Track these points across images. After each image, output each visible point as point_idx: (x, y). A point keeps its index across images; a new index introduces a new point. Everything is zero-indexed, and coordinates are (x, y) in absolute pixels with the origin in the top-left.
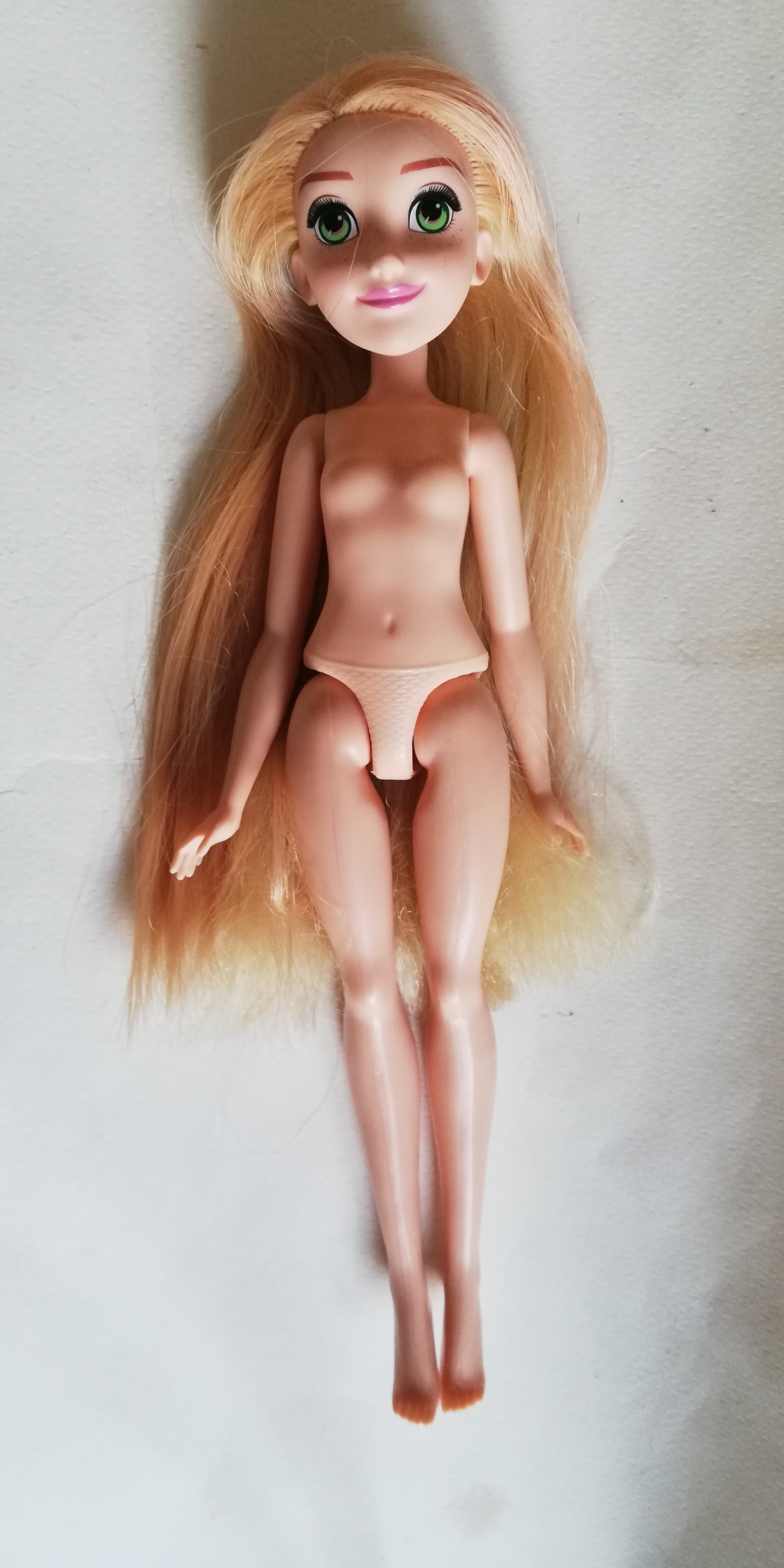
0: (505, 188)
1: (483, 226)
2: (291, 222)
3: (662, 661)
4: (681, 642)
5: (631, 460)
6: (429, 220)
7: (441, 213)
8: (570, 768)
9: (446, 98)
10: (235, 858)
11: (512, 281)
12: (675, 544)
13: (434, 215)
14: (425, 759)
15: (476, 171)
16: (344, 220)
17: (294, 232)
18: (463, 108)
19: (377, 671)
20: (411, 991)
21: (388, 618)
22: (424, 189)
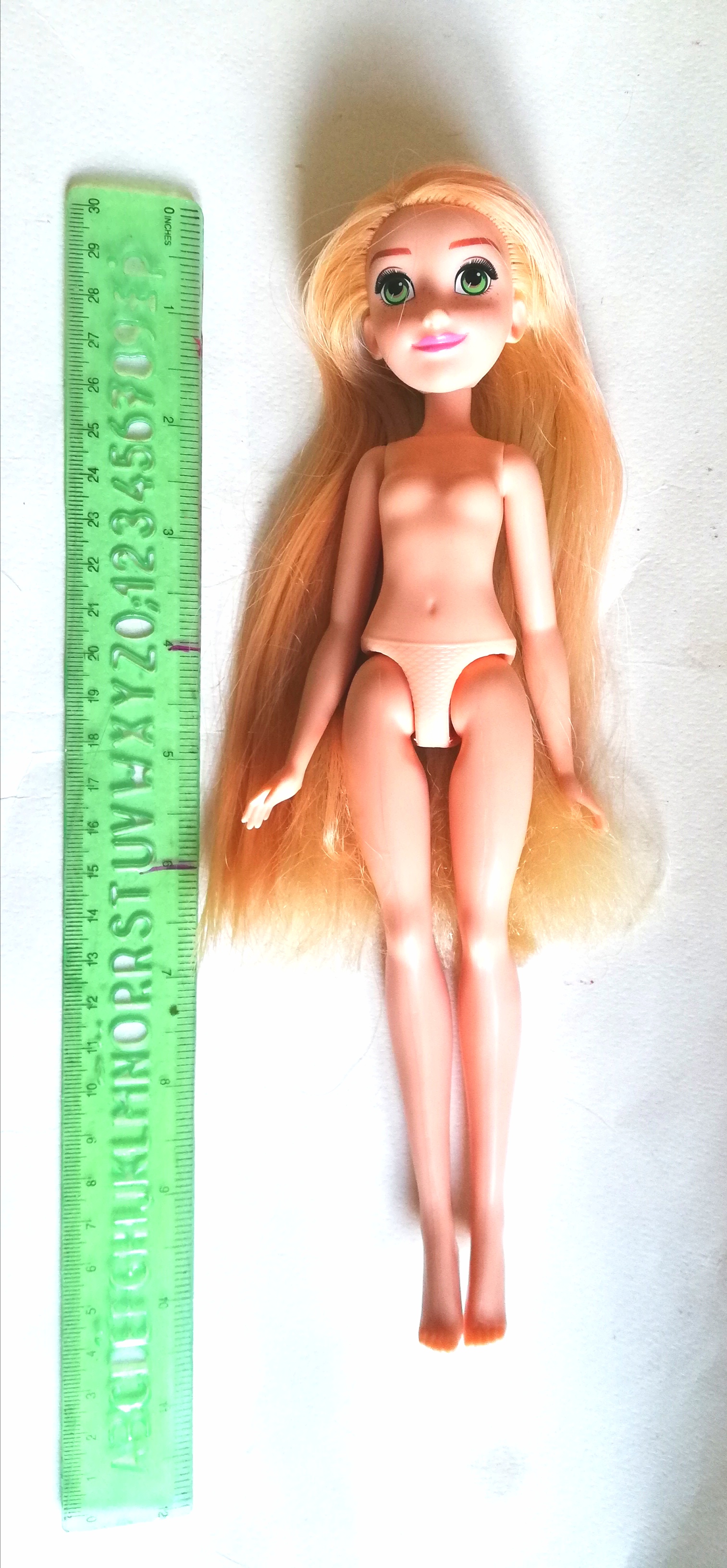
0: (535, 266)
1: (518, 296)
2: (363, 293)
3: (673, 665)
4: (688, 649)
5: (647, 496)
6: (471, 285)
7: (481, 280)
8: (592, 758)
9: (487, 192)
10: (297, 813)
11: (542, 341)
12: (684, 565)
13: (475, 282)
14: (459, 727)
15: (511, 252)
16: (404, 286)
17: (365, 301)
18: (501, 201)
19: (420, 646)
20: (446, 943)
21: (430, 602)
22: (467, 261)
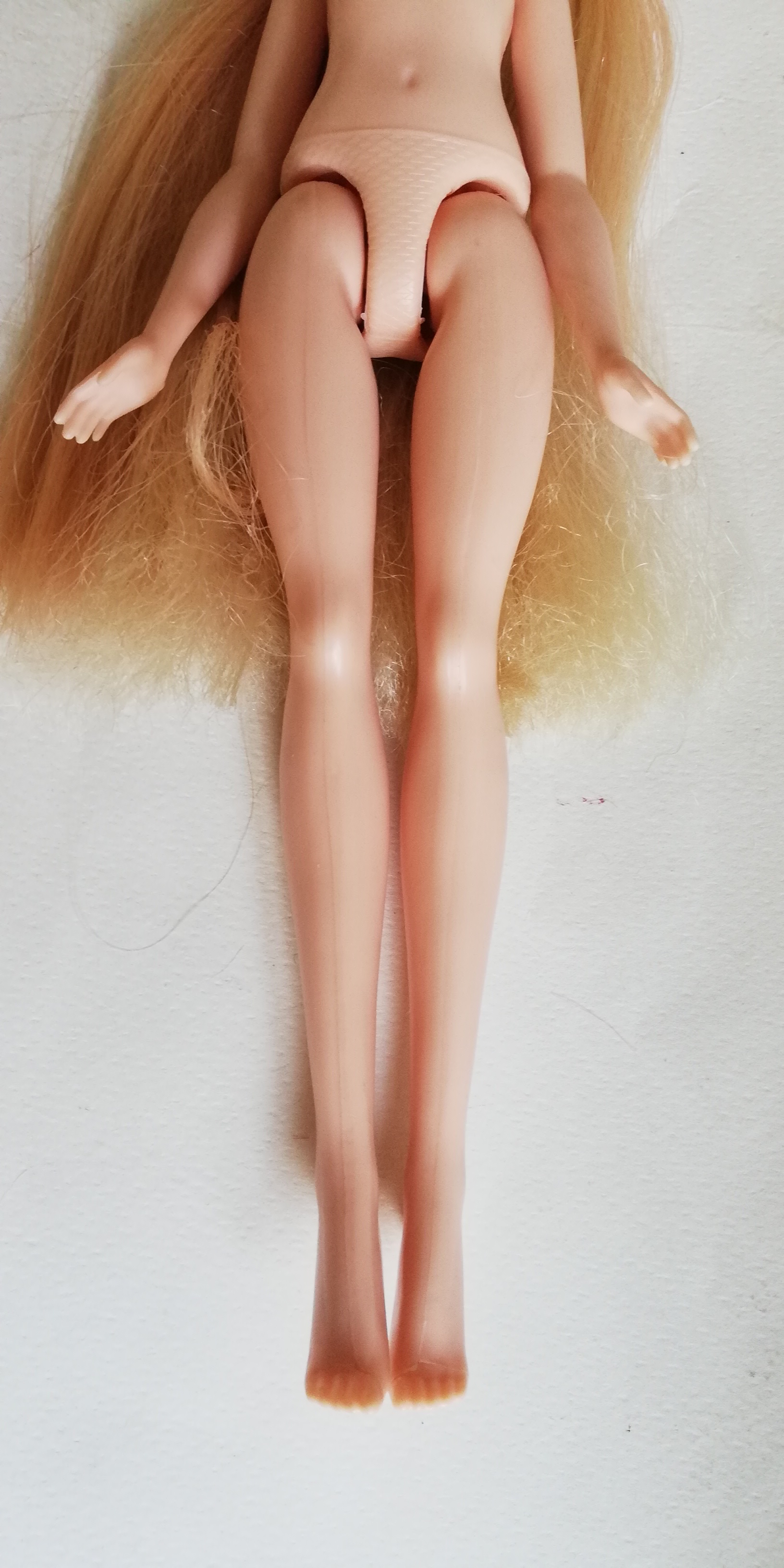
5: (695, 111)
21: (406, 72)
